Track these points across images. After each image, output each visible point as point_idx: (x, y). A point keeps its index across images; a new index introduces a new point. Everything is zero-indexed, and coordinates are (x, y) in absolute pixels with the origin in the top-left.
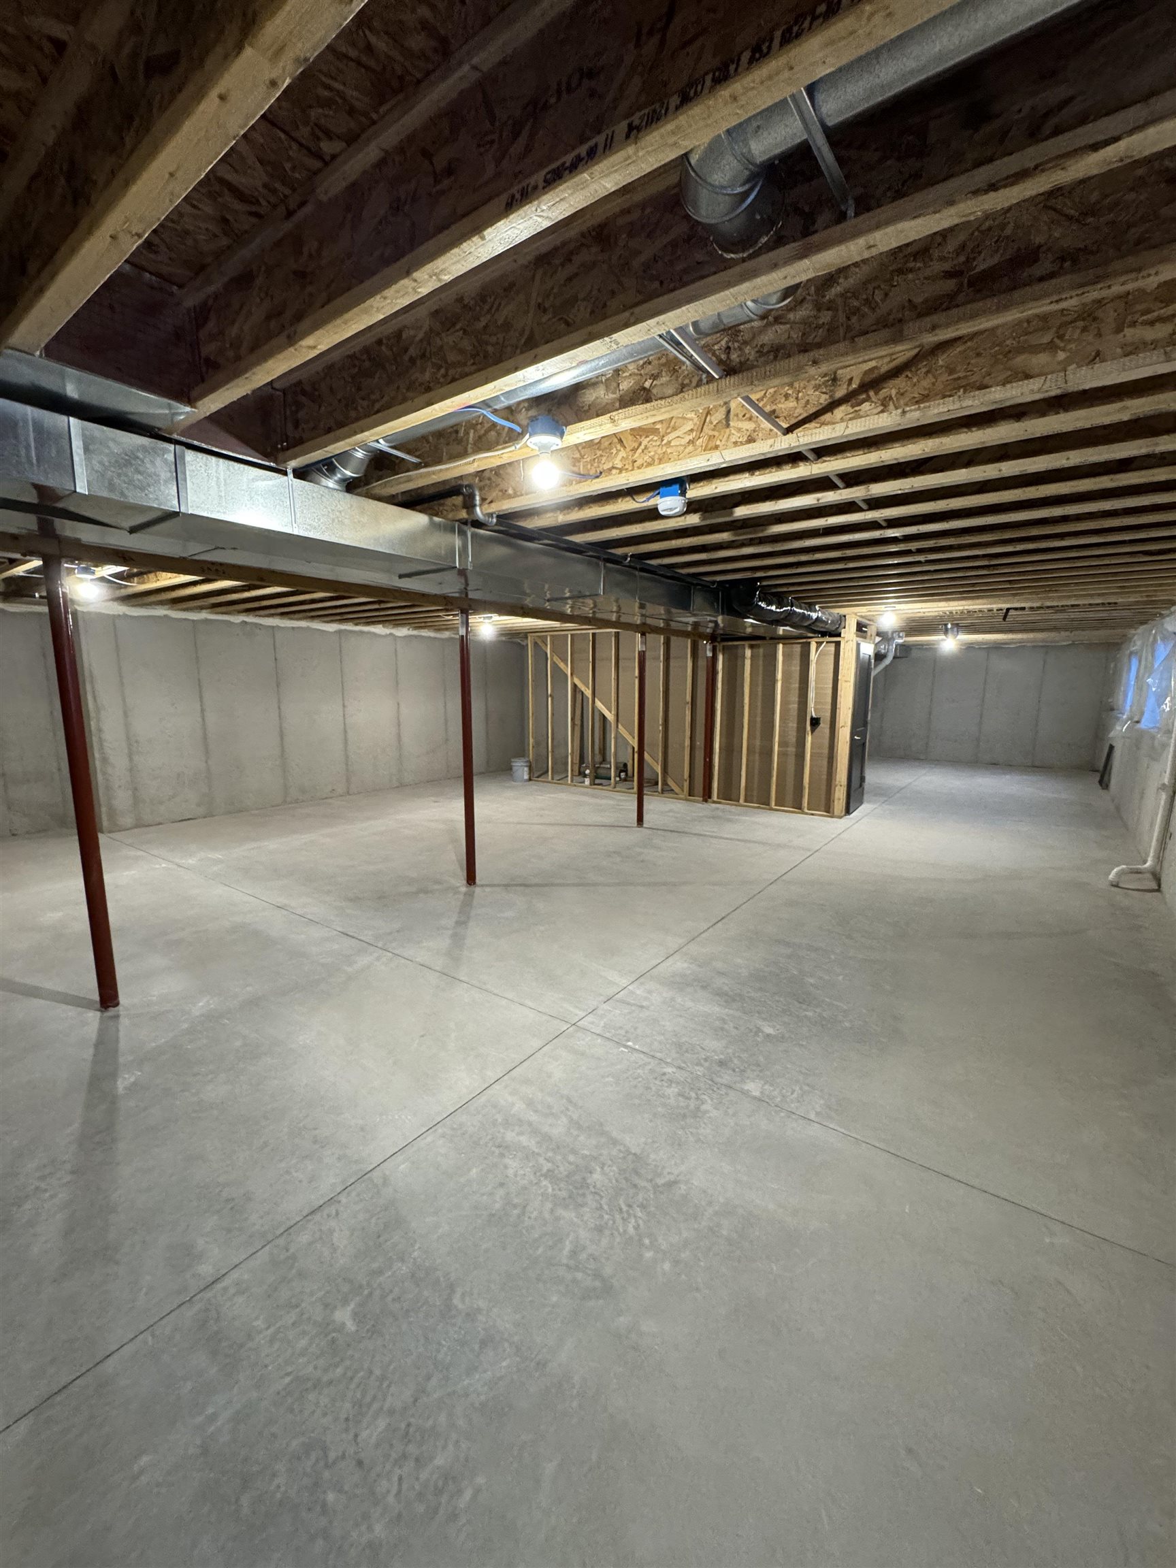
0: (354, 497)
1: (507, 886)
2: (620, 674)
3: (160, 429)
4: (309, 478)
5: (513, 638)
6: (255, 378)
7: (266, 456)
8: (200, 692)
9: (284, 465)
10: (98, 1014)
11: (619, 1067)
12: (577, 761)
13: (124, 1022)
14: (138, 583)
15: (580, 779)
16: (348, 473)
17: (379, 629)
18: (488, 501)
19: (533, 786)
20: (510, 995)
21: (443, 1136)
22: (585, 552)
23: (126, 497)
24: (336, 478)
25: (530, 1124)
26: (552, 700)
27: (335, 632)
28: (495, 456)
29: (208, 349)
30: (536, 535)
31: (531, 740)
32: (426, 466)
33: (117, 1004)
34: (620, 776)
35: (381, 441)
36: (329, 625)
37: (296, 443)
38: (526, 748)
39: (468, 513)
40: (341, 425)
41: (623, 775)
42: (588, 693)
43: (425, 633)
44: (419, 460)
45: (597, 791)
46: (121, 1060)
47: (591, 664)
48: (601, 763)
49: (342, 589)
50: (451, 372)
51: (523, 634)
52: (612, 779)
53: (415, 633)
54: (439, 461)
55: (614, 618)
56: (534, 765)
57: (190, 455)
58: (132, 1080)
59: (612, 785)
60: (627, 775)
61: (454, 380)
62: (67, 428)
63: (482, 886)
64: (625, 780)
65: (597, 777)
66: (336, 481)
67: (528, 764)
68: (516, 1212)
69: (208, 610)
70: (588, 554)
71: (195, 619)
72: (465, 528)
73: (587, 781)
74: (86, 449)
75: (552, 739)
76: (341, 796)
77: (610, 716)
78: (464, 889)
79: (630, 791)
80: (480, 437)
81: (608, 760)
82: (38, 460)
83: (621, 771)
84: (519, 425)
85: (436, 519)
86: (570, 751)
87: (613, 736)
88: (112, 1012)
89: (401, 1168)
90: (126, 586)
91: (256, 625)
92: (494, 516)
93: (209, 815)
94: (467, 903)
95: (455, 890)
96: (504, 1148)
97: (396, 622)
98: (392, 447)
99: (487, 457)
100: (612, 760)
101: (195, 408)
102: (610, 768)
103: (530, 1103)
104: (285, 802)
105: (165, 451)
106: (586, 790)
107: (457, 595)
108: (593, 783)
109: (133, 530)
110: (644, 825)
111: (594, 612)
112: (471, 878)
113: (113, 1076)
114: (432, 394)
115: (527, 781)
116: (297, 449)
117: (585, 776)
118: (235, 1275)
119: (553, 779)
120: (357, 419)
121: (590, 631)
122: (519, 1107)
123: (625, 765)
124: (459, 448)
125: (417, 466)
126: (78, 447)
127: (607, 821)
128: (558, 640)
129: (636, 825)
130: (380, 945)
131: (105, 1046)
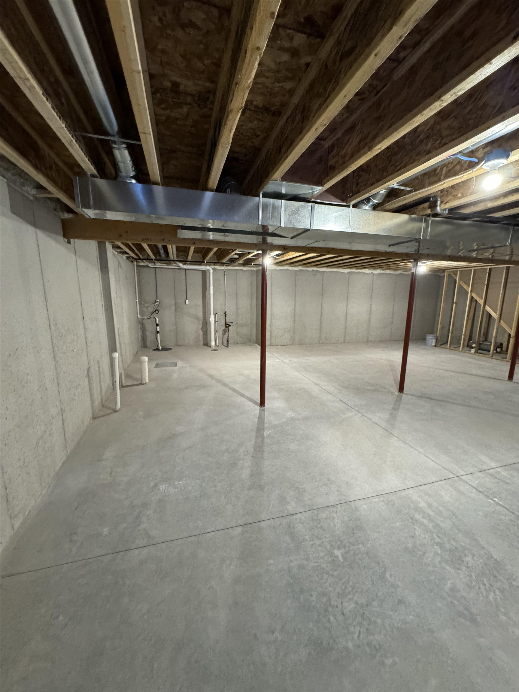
0: (376, 212)
1: (419, 397)
2: (507, 291)
3: (308, 198)
4: (358, 207)
5: (437, 274)
6: (350, 169)
7: (343, 200)
8: (295, 298)
9: (349, 203)
10: (259, 407)
11: (487, 509)
12: (467, 338)
13: (266, 413)
14: (282, 257)
15: (468, 349)
16: (376, 201)
17: (367, 271)
18: (444, 203)
19: (437, 350)
20: (420, 450)
21: (383, 501)
22: (501, 222)
23: (294, 226)
24: (369, 205)
25: (429, 515)
26: (456, 306)
27: (348, 273)
28: (459, 178)
29: (331, 162)
30: (471, 216)
31: (439, 326)
32: (415, 191)
33: (264, 406)
34: (496, 350)
35: (395, 184)
36: (346, 270)
37: (357, 192)
38: (435, 329)
39: (431, 211)
40: (378, 181)
41: (499, 350)
42: (481, 302)
43: (388, 272)
44: (412, 189)
45: (478, 356)
46: (266, 425)
47: (485, 286)
48: (484, 342)
49: (357, 253)
50: (444, 141)
51: (443, 270)
52: (491, 351)
53: (384, 272)
54: (423, 187)
55: (507, 258)
56: (439, 339)
57: (317, 206)
58: (269, 433)
59: (491, 355)
60: (502, 350)
61: (445, 144)
62: (280, 206)
63: (406, 394)
64: (500, 353)
65: (480, 349)
66: (370, 206)
67: (436, 338)
68: (420, 553)
69: (301, 266)
70: (503, 222)
71: (297, 269)
72: (428, 218)
73: (473, 351)
74: (285, 211)
75: (453, 326)
76: (341, 343)
77: (495, 315)
78: (397, 394)
79: (504, 359)
80: (449, 170)
81: (489, 340)
82: (272, 218)
83: (498, 347)
84: (477, 158)
85: (413, 216)
86: (463, 333)
87: (495, 327)
88: (263, 408)
89: (363, 507)
90: (278, 259)
91: (317, 271)
92: (447, 209)
93: (293, 344)
94: (399, 400)
95: (393, 393)
96: (414, 521)
97: (375, 267)
98: (399, 185)
99: (453, 180)
100: (493, 340)
101: (323, 187)
102: (491, 345)
103: (430, 506)
104: (319, 343)
105: (308, 206)
106: (471, 355)
107: (413, 252)
108: (476, 352)
109: (292, 238)
110: (514, 381)
111: (492, 256)
112: (401, 389)
113: (263, 429)
114: (431, 155)
115: (433, 346)
116: (356, 195)
117: (472, 348)
118: (299, 516)
119: (450, 347)
120: (387, 176)
121: (488, 266)
122: (423, 505)
123: (501, 344)
124: (436, 178)
125: (410, 192)
126: (283, 210)
127: (484, 374)
128: (465, 273)
129: (507, 379)
130: (357, 409)
131: (261, 418)
